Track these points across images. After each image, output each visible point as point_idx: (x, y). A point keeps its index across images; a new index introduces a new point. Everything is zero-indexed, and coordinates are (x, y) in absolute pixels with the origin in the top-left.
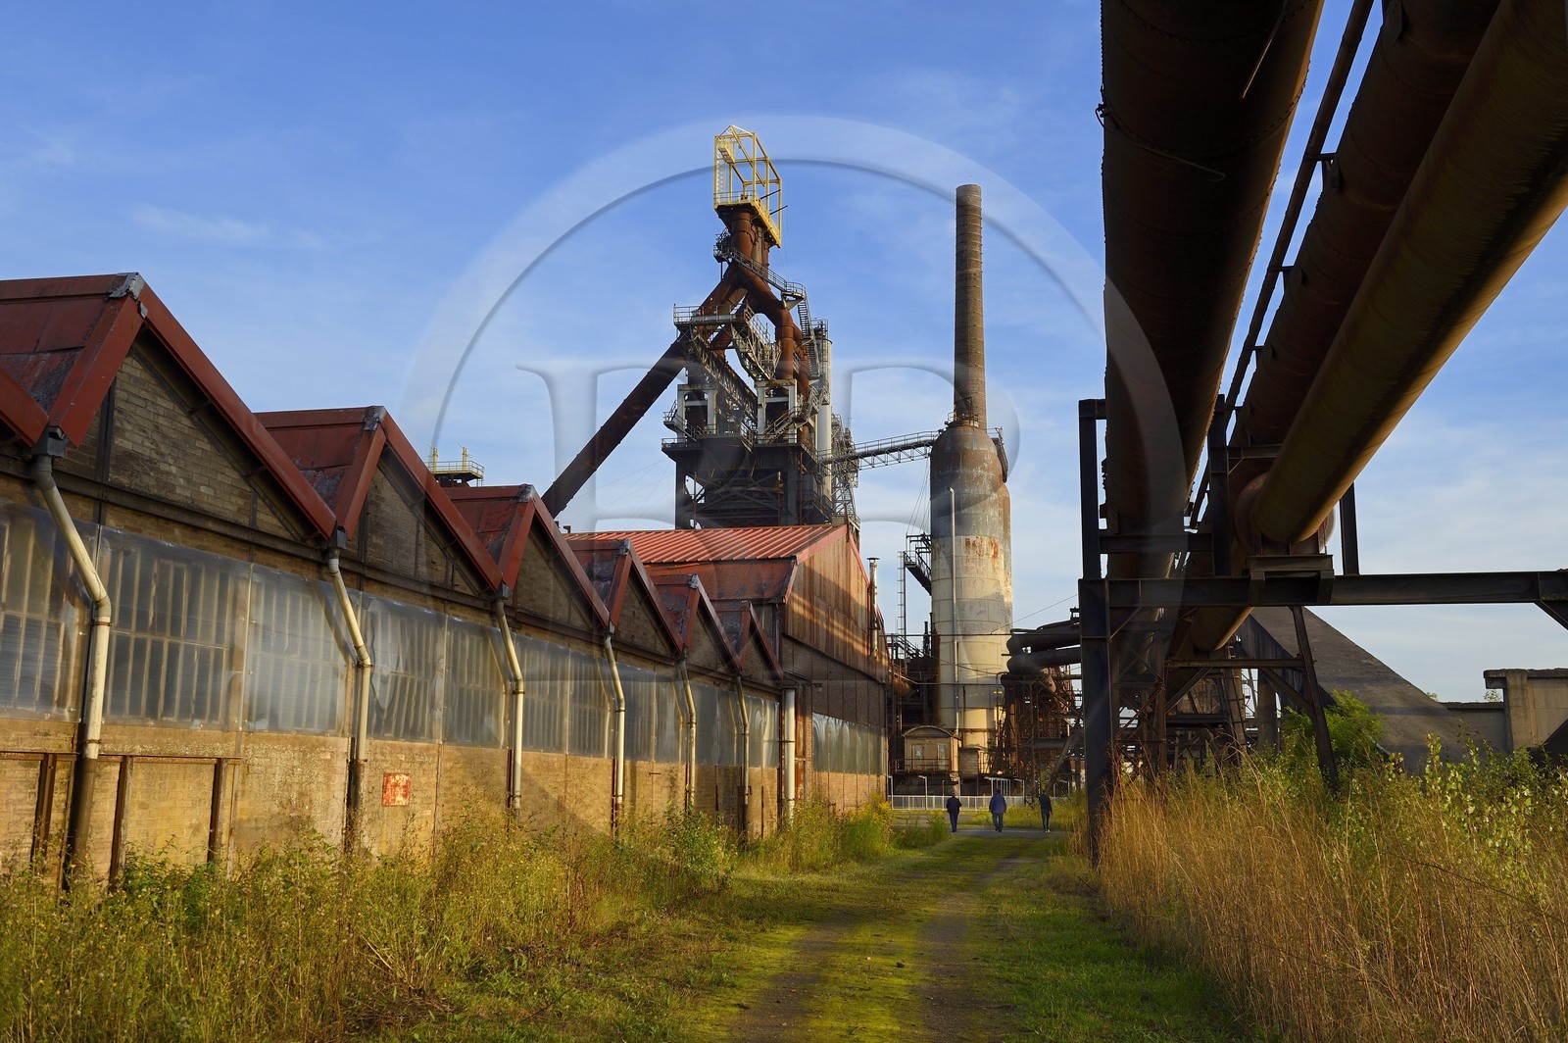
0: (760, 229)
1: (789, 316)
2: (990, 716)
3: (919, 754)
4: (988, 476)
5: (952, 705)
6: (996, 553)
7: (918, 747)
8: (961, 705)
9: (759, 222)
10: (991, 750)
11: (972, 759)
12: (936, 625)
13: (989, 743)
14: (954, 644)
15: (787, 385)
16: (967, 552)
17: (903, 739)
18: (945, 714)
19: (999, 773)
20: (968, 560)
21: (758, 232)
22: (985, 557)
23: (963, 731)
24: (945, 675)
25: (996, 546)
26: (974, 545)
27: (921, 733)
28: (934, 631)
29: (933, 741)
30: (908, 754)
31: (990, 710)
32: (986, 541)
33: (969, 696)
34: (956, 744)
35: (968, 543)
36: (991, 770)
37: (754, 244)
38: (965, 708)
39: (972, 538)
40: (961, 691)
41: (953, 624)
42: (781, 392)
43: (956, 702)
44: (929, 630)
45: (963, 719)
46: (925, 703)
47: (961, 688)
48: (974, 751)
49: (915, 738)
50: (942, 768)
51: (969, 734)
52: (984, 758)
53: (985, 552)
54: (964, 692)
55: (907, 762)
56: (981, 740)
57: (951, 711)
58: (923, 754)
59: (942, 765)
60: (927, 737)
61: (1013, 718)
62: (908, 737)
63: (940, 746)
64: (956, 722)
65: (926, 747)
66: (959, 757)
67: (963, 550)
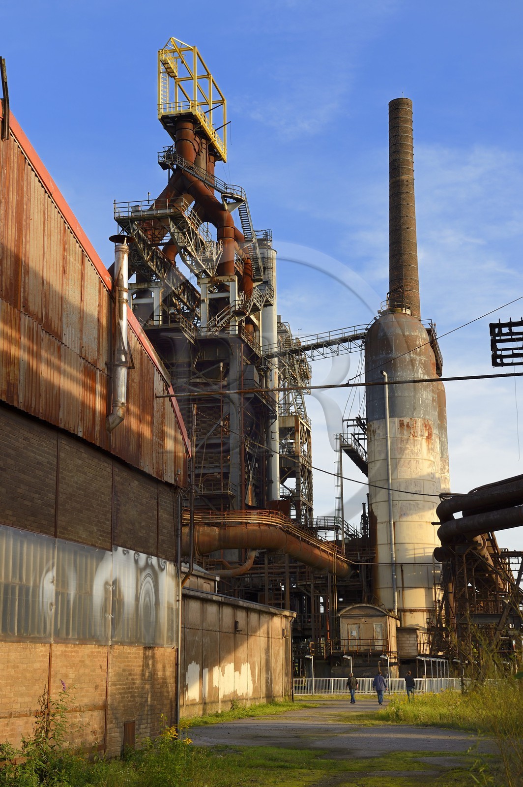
0: (204, 141)
1: (230, 218)
2: (428, 595)
3: (355, 634)
4: (421, 360)
5: (390, 585)
6: (430, 435)
7: (355, 626)
8: (400, 585)
9: (202, 134)
10: (431, 630)
11: (411, 640)
12: (373, 506)
13: (428, 623)
14: (390, 524)
15: (228, 281)
16: (402, 433)
17: (338, 618)
18: (384, 594)
19: (440, 654)
20: (402, 441)
21: (202, 143)
22: (419, 438)
23: (402, 611)
24: (383, 555)
25: (430, 428)
26: (408, 426)
27: (357, 612)
28: (371, 513)
29: (369, 620)
30: (343, 634)
31: (428, 589)
32: (419, 423)
33: (407, 575)
34: (393, 624)
35: (402, 424)
36: (431, 650)
37: (198, 154)
38: (403, 588)
39: (406, 420)
40: (399, 570)
41: (389, 504)
42: (223, 288)
43: (394, 581)
44: (367, 511)
45: (402, 599)
46: (364, 583)
47: (397, 567)
48: (413, 630)
49: (351, 617)
50: (379, 648)
51: (408, 614)
52: (423, 638)
53: (419, 433)
54: (402, 571)
55: (343, 643)
56: (420, 620)
57: (390, 591)
58: (359, 634)
59: (379, 646)
60: (363, 616)
61: (451, 596)
62: (343, 616)
63: (376, 625)
64: (394, 602)
65: (362, 626)
66: (397, 637)
67: (398, 432)
